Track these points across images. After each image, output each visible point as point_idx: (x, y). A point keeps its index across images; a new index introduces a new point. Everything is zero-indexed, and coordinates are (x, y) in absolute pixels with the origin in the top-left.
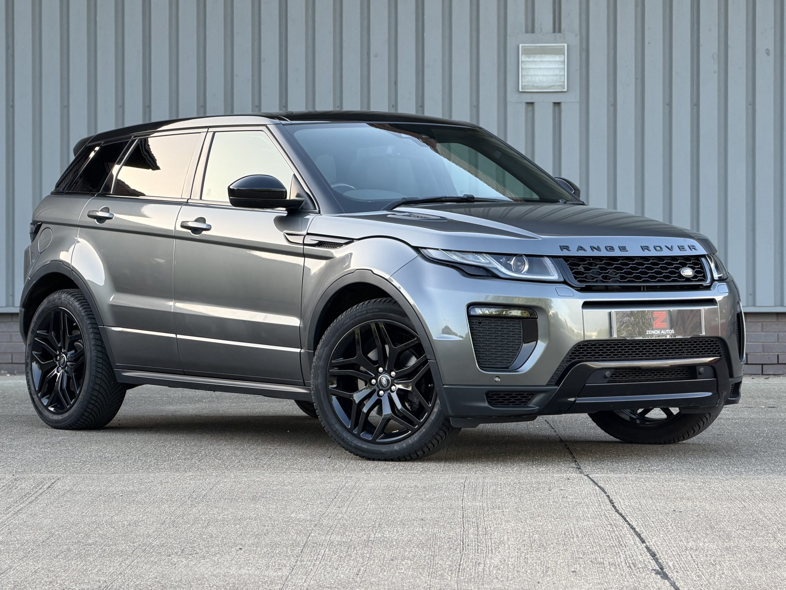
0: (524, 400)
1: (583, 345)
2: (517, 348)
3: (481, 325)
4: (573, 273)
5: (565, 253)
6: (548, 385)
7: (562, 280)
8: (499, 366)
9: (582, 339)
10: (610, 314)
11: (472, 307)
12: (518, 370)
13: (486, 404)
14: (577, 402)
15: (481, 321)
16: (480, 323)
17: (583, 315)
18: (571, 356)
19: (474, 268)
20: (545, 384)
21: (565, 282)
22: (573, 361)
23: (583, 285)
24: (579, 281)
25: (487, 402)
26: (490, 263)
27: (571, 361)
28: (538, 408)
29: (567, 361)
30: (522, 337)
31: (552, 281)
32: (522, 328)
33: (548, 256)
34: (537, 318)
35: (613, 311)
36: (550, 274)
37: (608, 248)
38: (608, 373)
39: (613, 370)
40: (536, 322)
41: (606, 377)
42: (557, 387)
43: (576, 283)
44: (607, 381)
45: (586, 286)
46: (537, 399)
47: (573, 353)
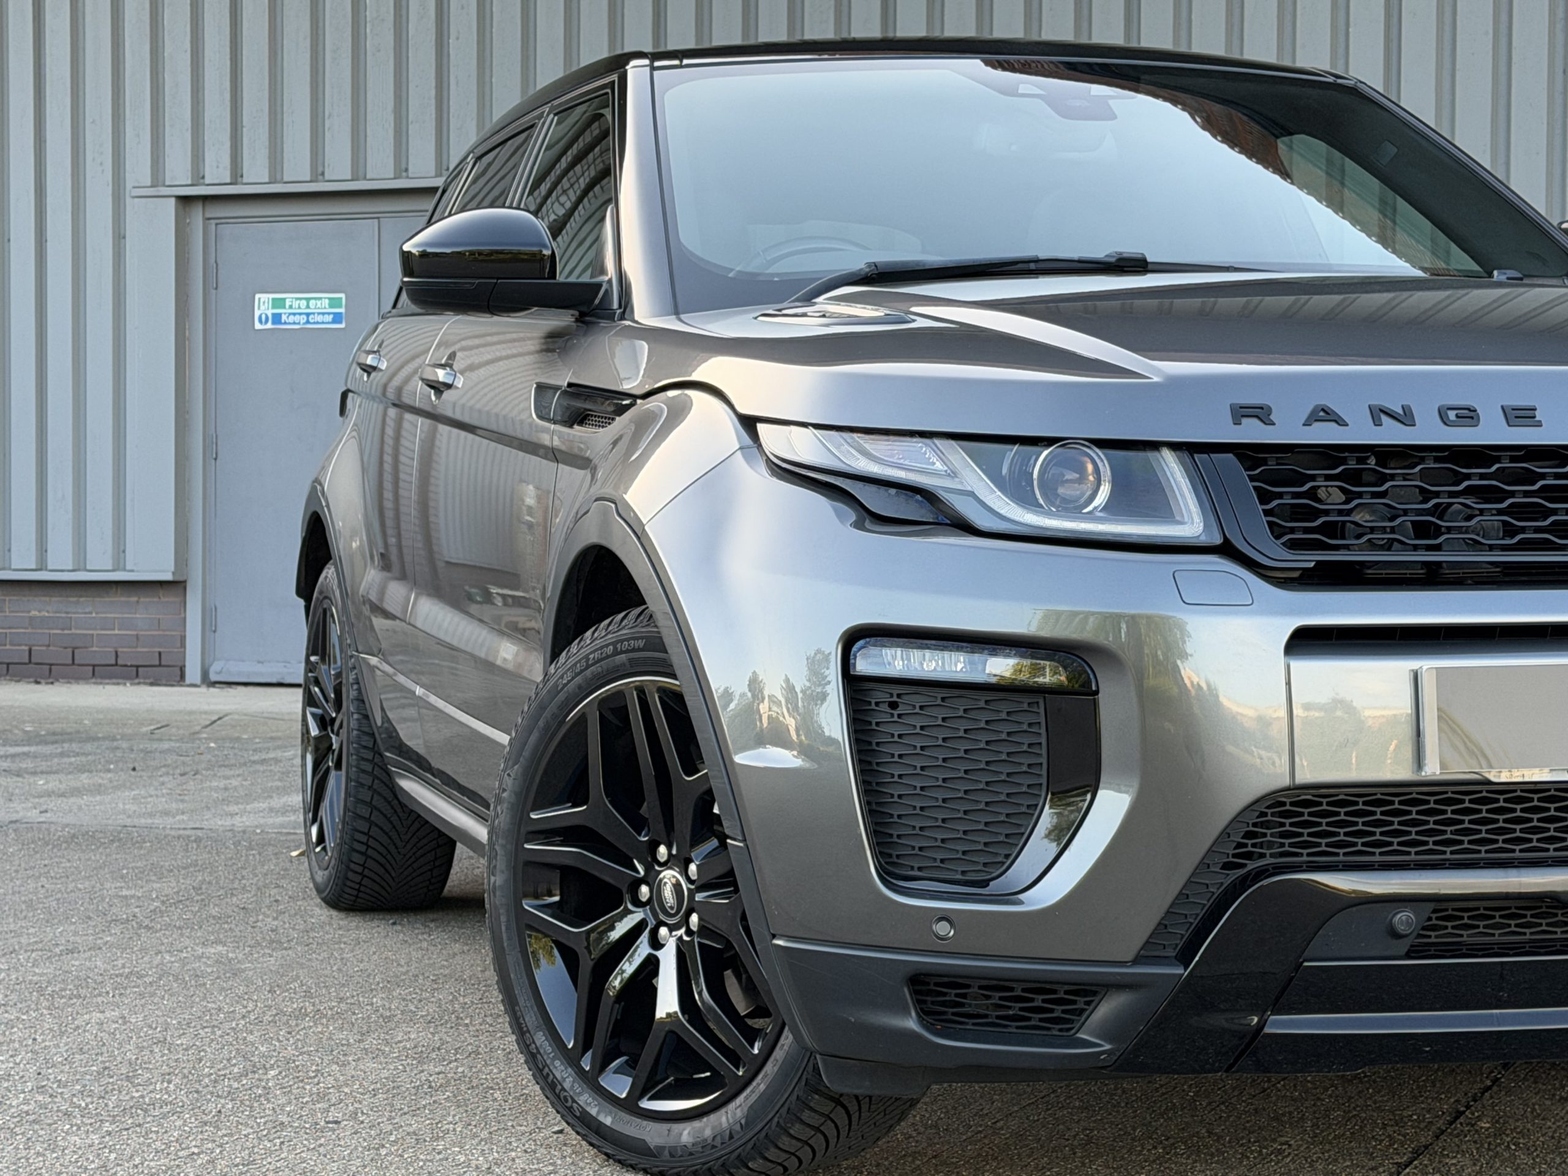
0: (1058, 1011)
1: (1292, 804)
2: (1024, 809)
3: (896, 713)
4: (1267, 513)
5: (1252, 433)
6: (1137, 961)
7: (1218, 540)
8: (959, 877)
9: (1286, 782)
10: (1416, 677)
11: (861, 643)
12: (1021, 896)
13: (911, 1023)
14: (1267, 1030)
15: (895, 699)
16: (893, 705)
17: (1288, 683)
18: (1246, 845)
19: (893, 491)
20: (1130, 957)
21: (1226, 550)
22: (1251, 865)
23: (1308, 560)
24: (1293, 545)
25: (913, 1014)
26: (953, 474)
27: (1244, 866)
28: (1108, 1047)
29: (1227, 866)
30: (1045, 766)
31: (1177, 542)
32: (1043, 731)
33: (1175, 446)
34: (1097, 692)
35: (1428, 665)
36: (1172, 515)
37: (1452, 415)
38: (1403, 918)
39: (1432, 906)
40: (1095, 704)
41: (1395, 935)
42: (1179, 971)
43: (1275, 553)
44: (1403, 951)
45: (1318, 563)
46: (1106, 1009)
47: (1249, 835)
